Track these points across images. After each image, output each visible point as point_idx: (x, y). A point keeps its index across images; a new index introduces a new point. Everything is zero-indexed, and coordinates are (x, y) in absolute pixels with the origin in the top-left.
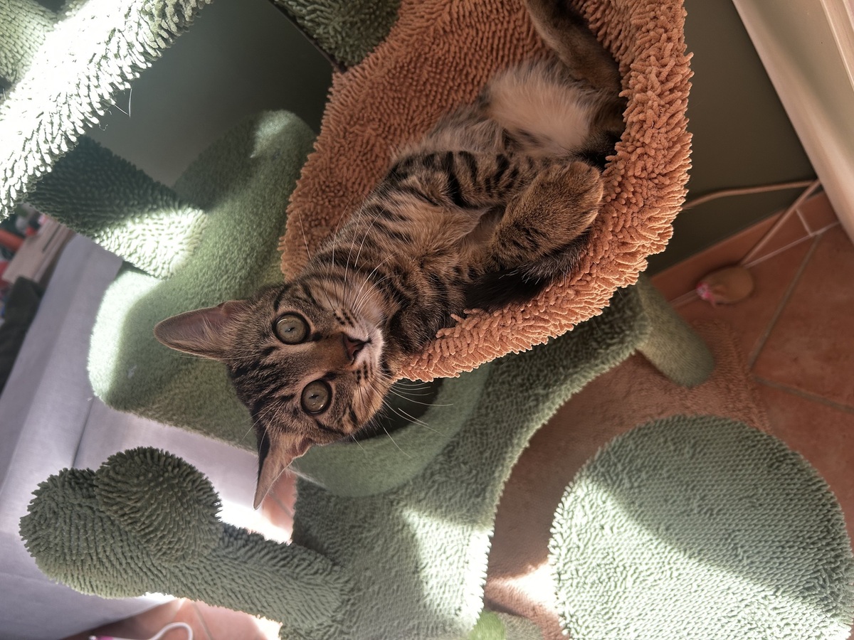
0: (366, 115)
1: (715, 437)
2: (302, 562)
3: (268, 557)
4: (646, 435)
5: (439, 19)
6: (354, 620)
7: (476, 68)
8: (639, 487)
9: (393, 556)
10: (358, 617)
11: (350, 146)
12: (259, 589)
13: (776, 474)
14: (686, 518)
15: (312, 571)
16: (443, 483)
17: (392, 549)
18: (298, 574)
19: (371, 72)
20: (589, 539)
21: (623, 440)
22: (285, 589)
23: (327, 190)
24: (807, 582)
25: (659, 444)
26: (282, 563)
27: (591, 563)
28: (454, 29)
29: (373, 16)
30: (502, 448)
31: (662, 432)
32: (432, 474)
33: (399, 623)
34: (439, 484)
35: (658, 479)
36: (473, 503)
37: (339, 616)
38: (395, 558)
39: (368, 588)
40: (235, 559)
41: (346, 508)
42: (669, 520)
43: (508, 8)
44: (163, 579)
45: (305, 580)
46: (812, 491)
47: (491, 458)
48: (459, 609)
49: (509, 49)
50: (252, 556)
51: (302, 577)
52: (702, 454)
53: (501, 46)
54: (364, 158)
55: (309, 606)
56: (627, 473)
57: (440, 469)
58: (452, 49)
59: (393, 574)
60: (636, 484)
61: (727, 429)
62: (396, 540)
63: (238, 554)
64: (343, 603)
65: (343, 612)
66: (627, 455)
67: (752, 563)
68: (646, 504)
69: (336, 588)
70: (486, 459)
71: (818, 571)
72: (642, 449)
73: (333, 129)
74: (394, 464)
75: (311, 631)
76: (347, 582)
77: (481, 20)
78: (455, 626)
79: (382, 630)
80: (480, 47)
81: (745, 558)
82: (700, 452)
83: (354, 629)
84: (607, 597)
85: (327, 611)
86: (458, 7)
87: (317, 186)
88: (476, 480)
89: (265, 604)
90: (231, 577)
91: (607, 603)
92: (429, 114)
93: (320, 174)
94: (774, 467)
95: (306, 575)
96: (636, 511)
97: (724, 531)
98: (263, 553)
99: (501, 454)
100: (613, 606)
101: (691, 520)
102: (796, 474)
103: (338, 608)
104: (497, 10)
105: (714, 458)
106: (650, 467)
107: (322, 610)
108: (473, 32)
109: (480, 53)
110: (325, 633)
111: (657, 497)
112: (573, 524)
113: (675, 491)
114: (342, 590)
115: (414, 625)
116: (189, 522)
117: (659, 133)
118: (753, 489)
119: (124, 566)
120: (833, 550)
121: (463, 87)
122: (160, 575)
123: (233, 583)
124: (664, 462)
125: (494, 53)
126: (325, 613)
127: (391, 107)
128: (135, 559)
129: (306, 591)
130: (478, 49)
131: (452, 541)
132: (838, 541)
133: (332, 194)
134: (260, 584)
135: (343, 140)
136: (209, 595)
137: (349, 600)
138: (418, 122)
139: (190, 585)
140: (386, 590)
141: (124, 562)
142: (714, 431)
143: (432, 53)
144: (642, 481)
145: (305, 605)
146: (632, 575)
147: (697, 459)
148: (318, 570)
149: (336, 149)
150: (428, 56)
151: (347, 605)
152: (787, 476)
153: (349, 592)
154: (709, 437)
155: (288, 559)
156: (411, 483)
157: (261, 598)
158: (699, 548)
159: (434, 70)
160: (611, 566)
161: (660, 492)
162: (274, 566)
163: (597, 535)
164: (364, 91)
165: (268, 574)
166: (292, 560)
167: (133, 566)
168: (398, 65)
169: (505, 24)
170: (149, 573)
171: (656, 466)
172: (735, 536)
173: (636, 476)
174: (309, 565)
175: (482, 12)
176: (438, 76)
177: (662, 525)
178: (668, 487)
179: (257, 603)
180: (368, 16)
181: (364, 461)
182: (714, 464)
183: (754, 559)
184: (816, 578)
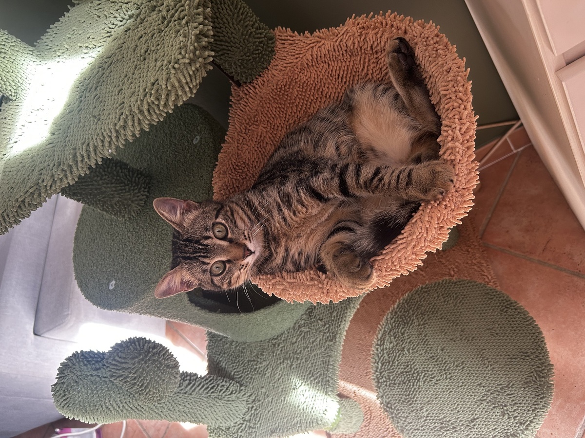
0: (259, 119)
1: (468, 293)
2: (223, 388)
3: (203, 389)
4: (426, 292)
5: (304, 57)
6: (258, 419)
7: (328, 87)
8: (424, 324)
9: (279, 379)
10: (260, 418)
11: (249, 138)
12: (200, 409)
13: (505, 315)
14: (454, 343)
15: (229, 393)
16: (307, 332)
17: (278, 374)
18: (221, 396)
19: (260, 90)
20: (395, 357)
21: (412, 295)
22: (215, 406)
23: (237, 168)
24: (526, 379)
25: (435, 298)
26: (212, 390)
27: (397, 372)
28: (314, 64)
29: (261, 55)
30: (344, 310)
31: (436, 290)
32: (300, 327)
33: (287, 420)
34: (305, 333)
35: (435, 319)
36: (328, 345)
37: (247, 418)
38: (281, 380)
39: (264, 400)
40: (185, 393)
41: (244, 349)
42: (443, 344)
43: (350, 54)
44: (144, 412)
45: (226, 399)
46: (527, 325)
47: (337, 316)
48: (326, 410)
49: (350, 77)
50: (195, 389)
51: (224, 397)
52: (461, 304)
53: (345, 76)
54: (259, 146)
55: (229, 414)
56: (416, 316)
57: (305, 323)
58: (313, 75)
59: (280, 390)
60: (422, 323)
61: (475, 288)
62: (280, 368)
63: (186, 390)
64: (248, 409)
65: (250, 415)
66: (415, 305)
67: (494, 368)
68: (429, 335)
69: (244, 401)
70: (334, 317)
71: (532, 372)
72: (424, 301)
73: (237, 128)
74: (275, 323)
75: (229, 428)
76: (250, 396)
77: (332, 59)
78: (324, 421)
79: (277, 425)
80: (331, 75)
81: (489, 366)
82: (460, 303)
83: (259, 425)
84: (408, 392)
85: (240, 415)
86: (317, 51)
87: (231, 166)
88: (329, 330)
89: (204, 417)
90: (184, 405)
91: (409, 395)
92: (299, 117)
93: (232, 158)
94: (504, 311)
95: (226, 395)
96: (423, 339)
97: (476, 350)
98: (200, 387)
99: (344, 314)
100: (412, 397)
101: (457, 344)
102: (517, 315)
103: (246, 413)
104: (343, 54)
105: (469, 306)
106: (430, 312)
107: (237, 415)
108: (326, 66)
109: (331, 78)
110: (239, 428)
111: (435, 330)
112: (385, 347)
113: (446, 327)
114: (247, 401)
115: (298, 421)
116: (164, 380)
117: (462, 166)
118: (492, 325)
119: (121, 408)
120: (540, 360)
121: (320, 100)
122: (143, 410)
123: (185, 408)
124: (438, 309)
125: (340, 79)
126: (239, 416)
127: (275, 113)
128: (128, 403)
129: (227, 405)
130: (329, 76)
131: (317, 369)
132: (543, 354)
133: (241, 171)
134: (201, 406)
135: (245, 135)
136: (170, 416)
137: (252, 407)
138: (292, 122)
139: (160, 413)
140: (277, 400)
141: (121, 405)
142: (468, 289)
143: (299, 78)
144: (425, 321)
145: (227, 414)
146: (423, 378)
147: (458, 307)
148: (232, 391)
149: (241, 140)
150: (297, 80)
151: (251, 410)
152: (512, 317)
153: (252, 402)
154: (465, 293)
155: (215, 388)
156: (286, 332)
157: (201, 414)
158: (462, 361)
159: (301, 90)
160: (410, 373)
161: (437, 327)
162: (208, 393)
163: (400, 354)
164: (256, 102)
165: (205, 399)
166: (217, 388)
167: (127, 408)
168: (278, 87)
169: (348, 62)
170: (136, 410)
171: (433, 312)
172: (483, 353)
173: (422, 318)
174: (227, 389)
175: (333, 55)
176: (304, 94)
177: (439, 347)
178: (442, 324)
179: (199, 417)
180: (258, 55)
181: (257, 323)
182: (469, 310)
183: (494, 366)
184: (531, 376)
